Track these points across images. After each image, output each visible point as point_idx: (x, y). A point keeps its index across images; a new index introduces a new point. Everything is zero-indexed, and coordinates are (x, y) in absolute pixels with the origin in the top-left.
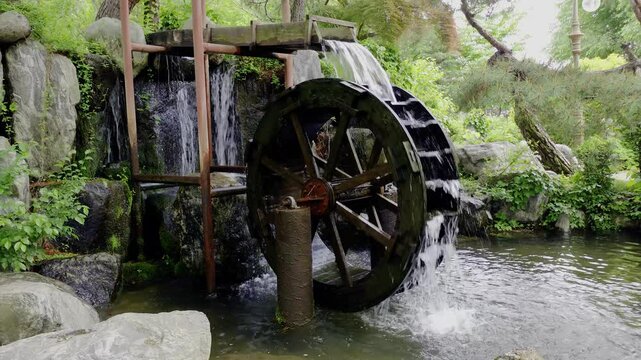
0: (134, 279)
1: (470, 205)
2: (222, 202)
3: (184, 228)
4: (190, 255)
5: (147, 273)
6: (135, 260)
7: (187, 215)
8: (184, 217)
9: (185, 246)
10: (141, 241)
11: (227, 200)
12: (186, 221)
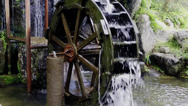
0: (3, 83)
1: (173, 61)
2: (38, 51)
3: (22, 62)
4: (25, 75)
5: (9, 81)
6: (7, 74)
7: (23, 56)
8: (22, 57)
9: (23, 70)
10: (9, 66)
11: (41, 50)
12: (23, 58)
